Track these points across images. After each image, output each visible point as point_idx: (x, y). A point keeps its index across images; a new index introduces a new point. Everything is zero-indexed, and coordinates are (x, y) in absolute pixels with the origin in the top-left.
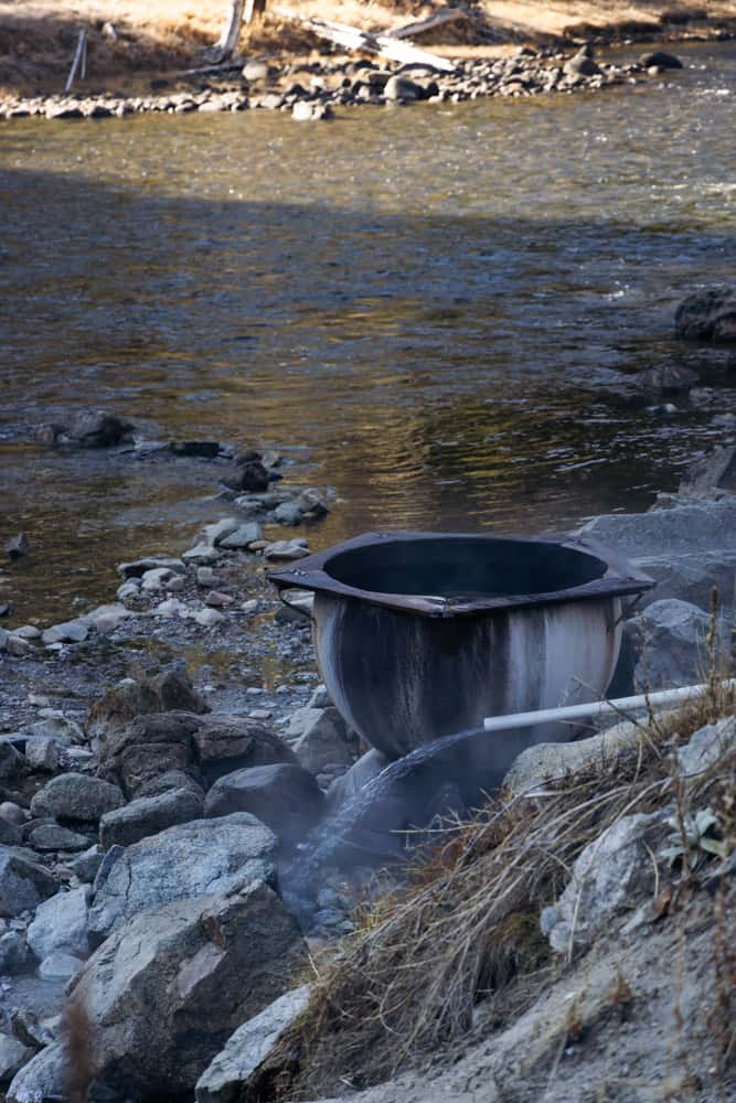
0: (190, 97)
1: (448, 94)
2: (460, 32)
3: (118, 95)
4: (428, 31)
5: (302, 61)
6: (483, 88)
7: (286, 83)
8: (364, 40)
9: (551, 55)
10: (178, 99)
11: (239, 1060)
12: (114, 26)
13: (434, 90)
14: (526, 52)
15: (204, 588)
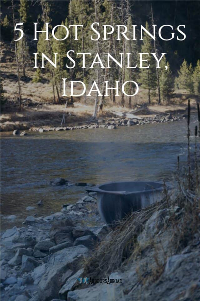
0: (86, 126)
1: (141, 123)
2: (143, 113)
3: (72, 126)
4: (137, 112)
5: (110, 119)
6: (148, 122)
7: (107, 123)
8: (123, 114)
9: (163, 116)
10: (84, 126)
11: (69, 286)
12: (71, 113)
13: (137, 123)
14: (157, 116)
15: (80, 209)
